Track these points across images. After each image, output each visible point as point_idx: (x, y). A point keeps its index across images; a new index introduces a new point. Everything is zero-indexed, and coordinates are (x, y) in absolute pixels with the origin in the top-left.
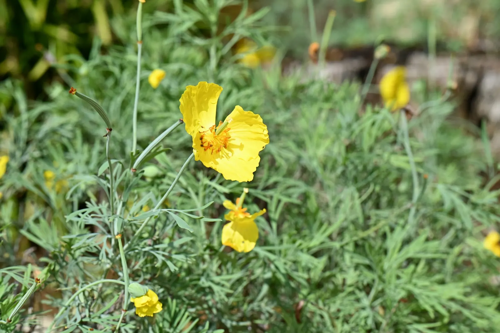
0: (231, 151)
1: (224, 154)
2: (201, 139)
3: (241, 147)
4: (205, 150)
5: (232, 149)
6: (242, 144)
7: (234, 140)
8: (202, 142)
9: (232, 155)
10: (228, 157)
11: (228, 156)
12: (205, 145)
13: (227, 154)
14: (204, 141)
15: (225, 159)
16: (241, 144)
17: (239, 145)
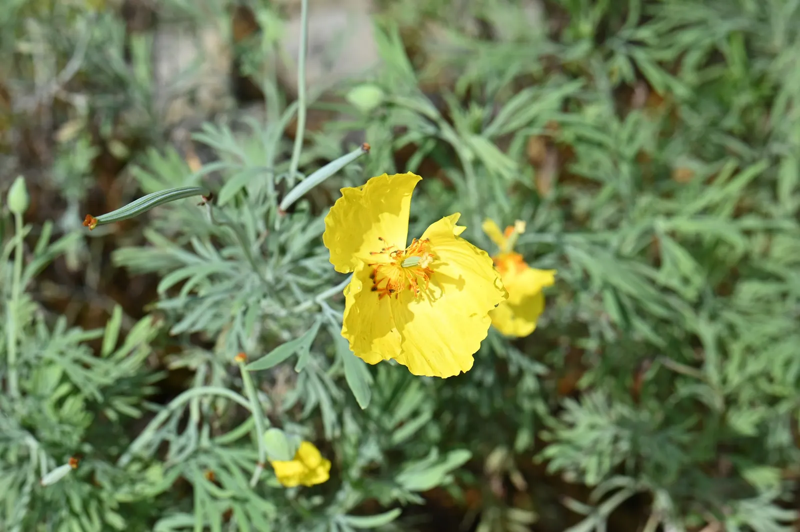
0: (442, 288)
1: (425, 293)
2: (373, 276)
3: (460, 283)
4: (381, 296)
5: (444, 285)
6: (463, 277)
7: (446, 264)
8: (374, 282)
9: (441, 295)
10: (433, 299)
11: (433, 297)
12: (382, 286)
13: (432, 292)
14: (378, 278)
15: (425, 303)
16: (460, 276)
17: (457, 277)
